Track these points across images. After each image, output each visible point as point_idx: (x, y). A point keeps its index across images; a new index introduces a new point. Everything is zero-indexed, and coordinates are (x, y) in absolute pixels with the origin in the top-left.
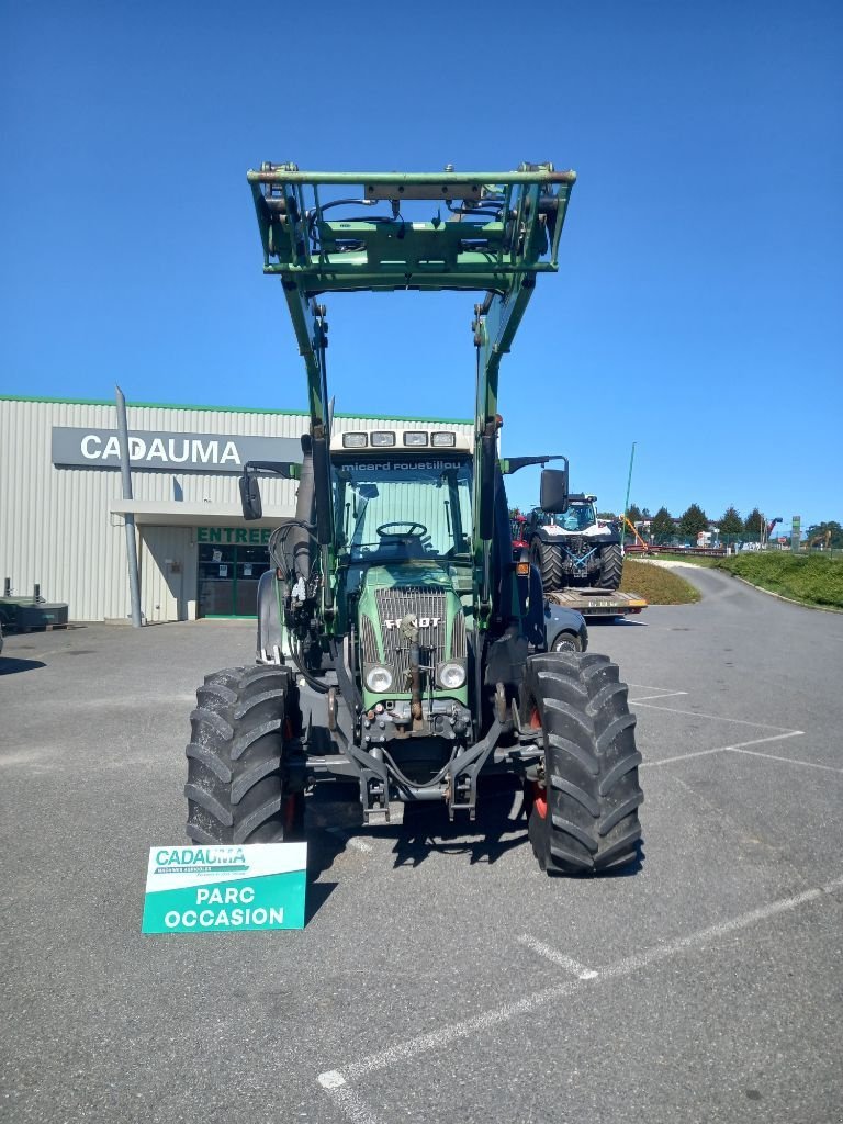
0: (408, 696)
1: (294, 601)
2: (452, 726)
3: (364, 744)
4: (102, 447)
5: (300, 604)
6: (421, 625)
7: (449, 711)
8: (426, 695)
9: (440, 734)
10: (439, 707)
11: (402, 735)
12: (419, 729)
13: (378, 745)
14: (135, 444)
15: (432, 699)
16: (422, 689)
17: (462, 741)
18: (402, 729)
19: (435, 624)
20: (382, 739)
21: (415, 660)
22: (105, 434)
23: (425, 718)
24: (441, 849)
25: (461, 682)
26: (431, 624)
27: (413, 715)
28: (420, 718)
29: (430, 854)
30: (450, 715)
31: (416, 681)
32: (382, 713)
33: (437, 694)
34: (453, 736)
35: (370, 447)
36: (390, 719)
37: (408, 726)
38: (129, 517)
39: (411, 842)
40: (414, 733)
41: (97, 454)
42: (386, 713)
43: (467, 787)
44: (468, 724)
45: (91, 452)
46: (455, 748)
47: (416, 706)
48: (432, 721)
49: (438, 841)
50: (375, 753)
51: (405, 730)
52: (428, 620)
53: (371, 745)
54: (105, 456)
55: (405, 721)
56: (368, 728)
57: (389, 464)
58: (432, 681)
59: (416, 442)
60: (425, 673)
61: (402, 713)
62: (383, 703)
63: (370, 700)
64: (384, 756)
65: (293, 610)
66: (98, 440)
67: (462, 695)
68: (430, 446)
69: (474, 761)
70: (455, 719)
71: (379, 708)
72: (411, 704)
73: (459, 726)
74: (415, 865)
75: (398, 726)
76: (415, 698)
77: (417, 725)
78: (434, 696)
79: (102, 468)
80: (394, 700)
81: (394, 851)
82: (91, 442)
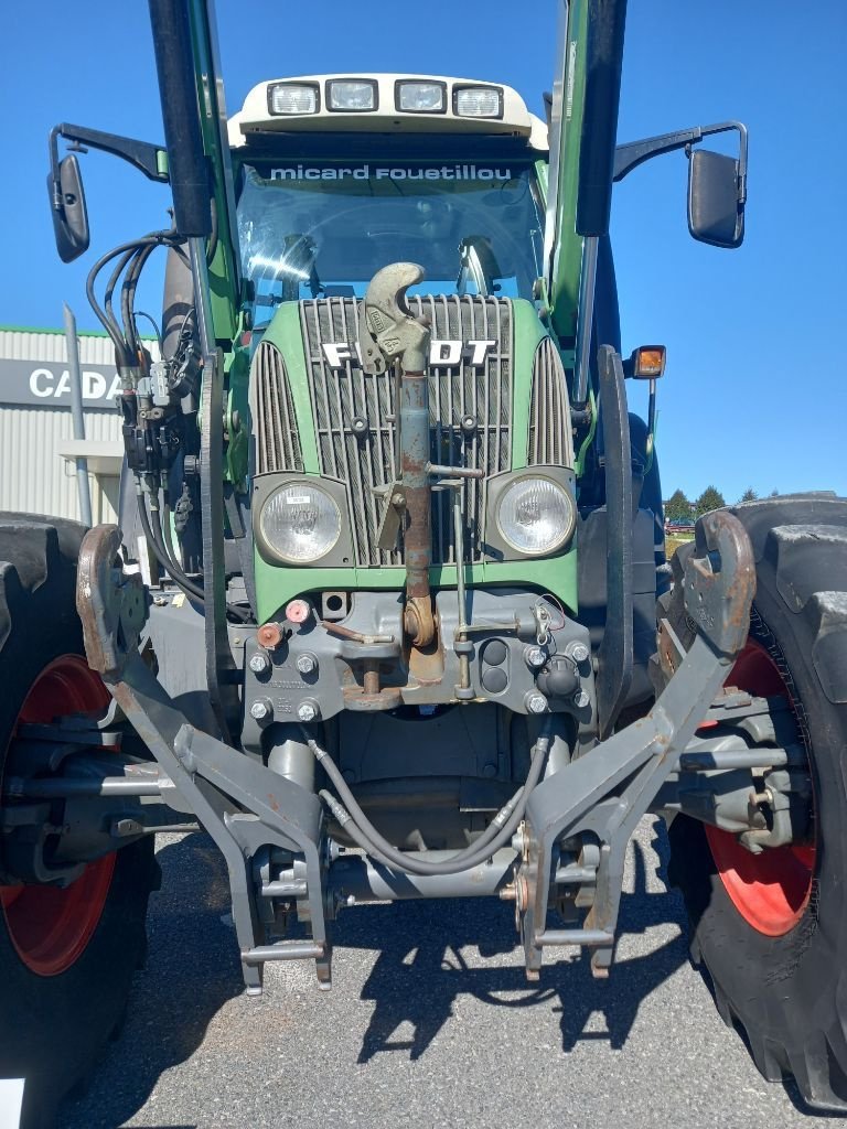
0: (395, 575)
1: (143, 406)
2: (536, 671)
3: (251, 732)
4: (54, 383)
5: (157, 414)
6: (435, 358)
7: (526, 623)
8: (450, 573)
9: (496, 697)
10: (492, 612)
11: (372, 699)
12: (426, 681)
13: (297, 731)
14: (93, 381)
15: (471, 587)
16: (439, 555)
17: (564, 722)
18: (371, 677)
19: (478, 358)
20: (306, 712)
21: (415, 447)
22: (57, 368)
23: (447, 644)
24: (483, 984)
25: (561, 538)
26: (467, 360)
27: (409, 638)
28: (432, 646)
29: (455, 1005)
30: (529, 637)
31: (417, 519)
32: (308, 626)
33: (485, 571)
34: (538, 703)
35: (324, 112)
36: (334, 646)
37: (390, 670)
38: (82, 462)
39: (409, 959)
40: (412, 693)
41: (49, 391)
42: (320, 630)
43: (588, 874)
44: (583, 667)
45: (42, 388)
46: (542, 743)
47: (420, 605)
48: (470, 655)
49: (472, 956)
50: (289, 759)
51: (382, 686)
52: (456, 348)
53: (274, 732)
54: (58, 394)
55: (380, 652)
56: (264, 676)
57: (366, 170)
58: (471, 530)
59: (420, 105)
60: (448, 493)
61: (375, 628)
62: (313, 597)
63: (272, 589)
64: (318, 768)
65: (142, 427)
66: (49, 375)
67: (562, 579)
68: (449, 115)
69: (617, 791)
70: (544, 649)
71: (299, 611)
72: (403, 600)
73: (558, 674)
74: (417, 1048)
75: (359, 667)
76: (416, 580)
77: (421, 667)
78: (476, 579)
79: (55, 408)
80: (350, 591)
81: (365, 995)
82: (42, 379)
